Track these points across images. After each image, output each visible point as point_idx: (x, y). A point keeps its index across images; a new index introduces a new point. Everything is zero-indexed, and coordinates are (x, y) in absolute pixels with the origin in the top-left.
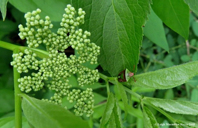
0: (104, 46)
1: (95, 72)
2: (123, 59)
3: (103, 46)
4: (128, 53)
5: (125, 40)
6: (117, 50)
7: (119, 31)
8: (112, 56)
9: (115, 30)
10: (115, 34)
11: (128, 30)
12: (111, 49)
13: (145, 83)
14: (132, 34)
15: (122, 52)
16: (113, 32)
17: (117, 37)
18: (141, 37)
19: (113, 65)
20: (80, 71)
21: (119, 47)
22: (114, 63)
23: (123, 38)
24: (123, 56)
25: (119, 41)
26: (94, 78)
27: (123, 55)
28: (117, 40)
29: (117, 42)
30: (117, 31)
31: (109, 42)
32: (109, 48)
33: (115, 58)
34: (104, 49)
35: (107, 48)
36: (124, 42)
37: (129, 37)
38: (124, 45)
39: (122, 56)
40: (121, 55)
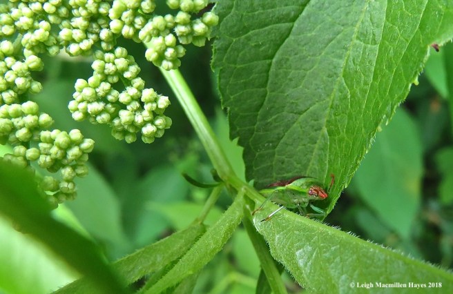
0: (279, 63)
1: (156, 100)
2: (317, 146)
3: (274, 60)
4: (343, 134)
5: (358, 83)
6: (317, 105)
7: (358, 38)
8: (285, 113)
9: (349, 28)
10: (339, 42)
11: (386, 48)
12: (297, 86)
13: (301, 257)
14: (390, 67)
15: (328, 121)
16: (339, 33)
17: (340, 57)
18: (407, 86)
19: (274, 147)
20: (103, 59)
21: (328, 95)
22: (279, 139)
23: (356, 72)
24: (323, 136)
25: (341, 75)
26: (139, 119)
27: (325, 130)
28: (335, 67)
29: (329, 76)
30: (354, 36)
31: (305, 57)
32: (291, 80)
33: (295, 125)
34: (272, 69)
35: (286, 74)
36: (351, 87)
37: (375, 78)
38: (345, 98)
39: (321, 133)
40: (320, 129)
